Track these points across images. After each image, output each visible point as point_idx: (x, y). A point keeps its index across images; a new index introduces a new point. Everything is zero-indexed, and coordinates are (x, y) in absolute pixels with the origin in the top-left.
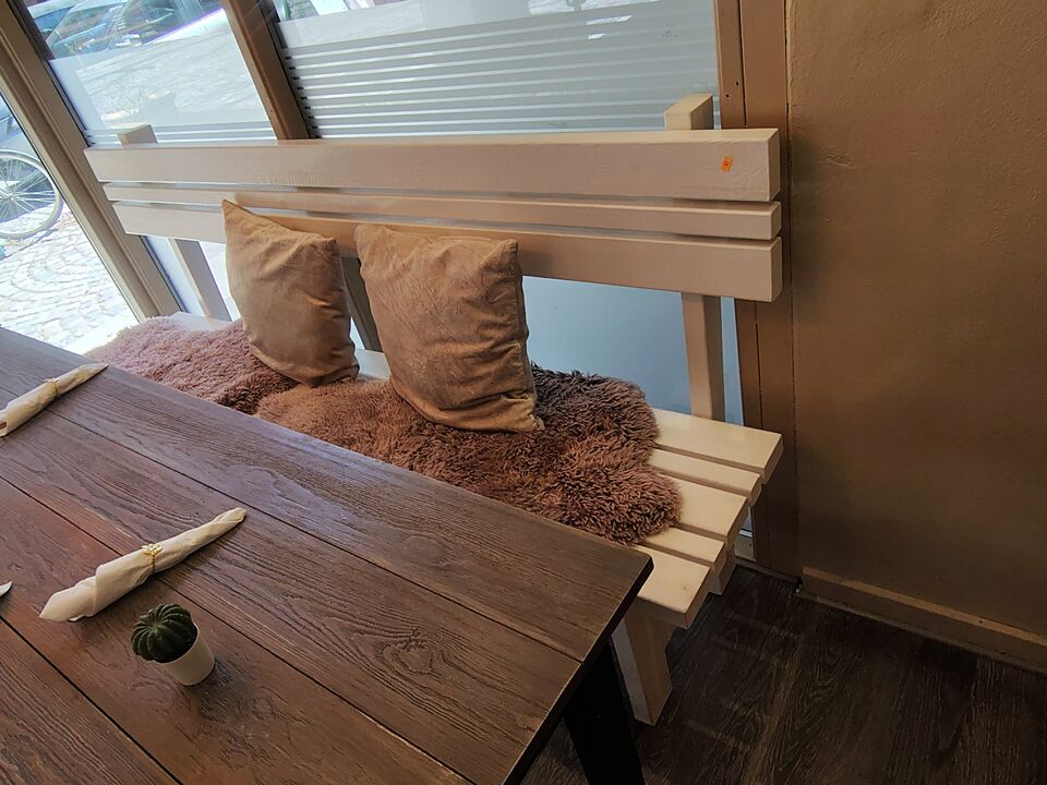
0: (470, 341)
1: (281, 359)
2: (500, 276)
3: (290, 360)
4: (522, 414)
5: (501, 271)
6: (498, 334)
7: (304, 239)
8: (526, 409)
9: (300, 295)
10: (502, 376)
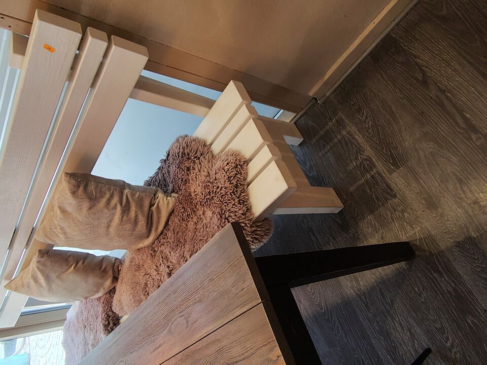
0: (114, 215)
1: (97, 292)
2: (81, 188)
3: (99, 289)
4: (165, 203)
5: (79, 186)
6: (116, 199)
7: (33, 265)
8: (163, 199)
9: (65, 276)
10: (140, 205)
